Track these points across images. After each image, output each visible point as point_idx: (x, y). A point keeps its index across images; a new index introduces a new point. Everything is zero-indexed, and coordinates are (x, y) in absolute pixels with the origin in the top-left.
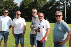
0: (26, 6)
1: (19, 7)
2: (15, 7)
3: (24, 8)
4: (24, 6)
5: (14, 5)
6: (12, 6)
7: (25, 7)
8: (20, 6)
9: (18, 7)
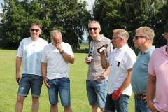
0: (110, 10)
1: (92, 13)
2: (79, 13)
3: (105, 16)
4: (106, 11)
5: (76, 6)
6: (70, 9)
7: (109, 14)
8: (94, 9)
9: (87, 13)
